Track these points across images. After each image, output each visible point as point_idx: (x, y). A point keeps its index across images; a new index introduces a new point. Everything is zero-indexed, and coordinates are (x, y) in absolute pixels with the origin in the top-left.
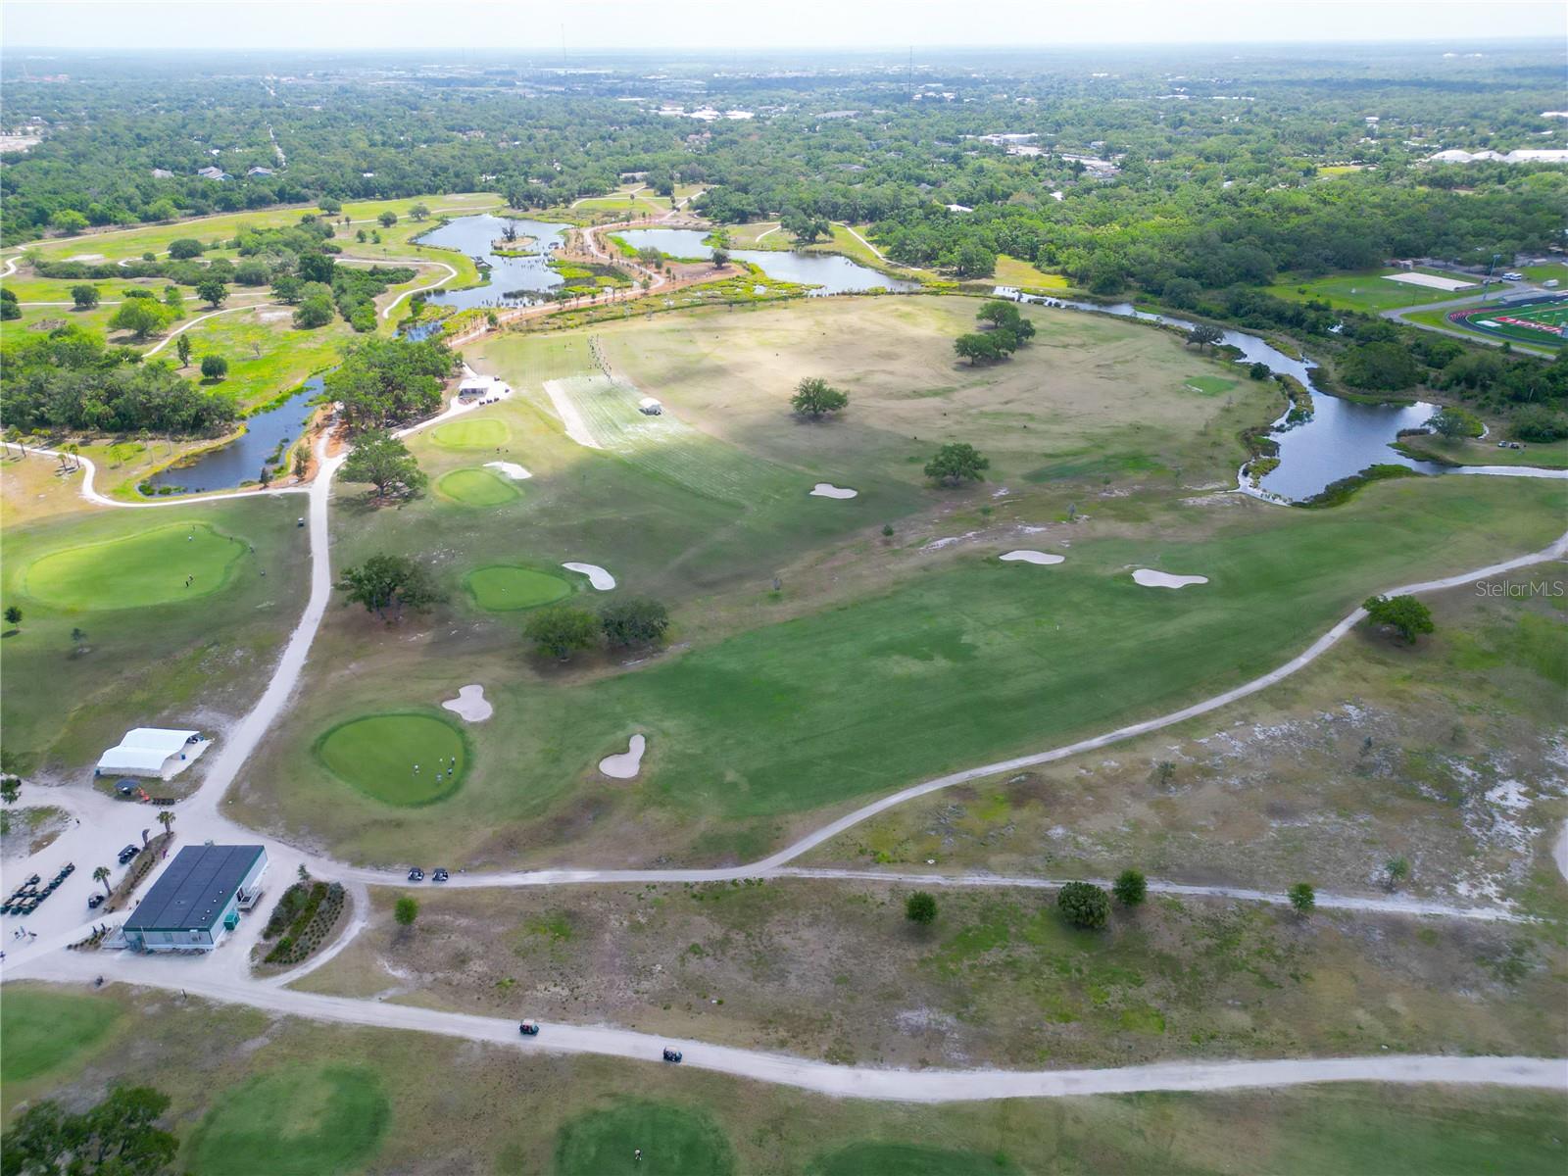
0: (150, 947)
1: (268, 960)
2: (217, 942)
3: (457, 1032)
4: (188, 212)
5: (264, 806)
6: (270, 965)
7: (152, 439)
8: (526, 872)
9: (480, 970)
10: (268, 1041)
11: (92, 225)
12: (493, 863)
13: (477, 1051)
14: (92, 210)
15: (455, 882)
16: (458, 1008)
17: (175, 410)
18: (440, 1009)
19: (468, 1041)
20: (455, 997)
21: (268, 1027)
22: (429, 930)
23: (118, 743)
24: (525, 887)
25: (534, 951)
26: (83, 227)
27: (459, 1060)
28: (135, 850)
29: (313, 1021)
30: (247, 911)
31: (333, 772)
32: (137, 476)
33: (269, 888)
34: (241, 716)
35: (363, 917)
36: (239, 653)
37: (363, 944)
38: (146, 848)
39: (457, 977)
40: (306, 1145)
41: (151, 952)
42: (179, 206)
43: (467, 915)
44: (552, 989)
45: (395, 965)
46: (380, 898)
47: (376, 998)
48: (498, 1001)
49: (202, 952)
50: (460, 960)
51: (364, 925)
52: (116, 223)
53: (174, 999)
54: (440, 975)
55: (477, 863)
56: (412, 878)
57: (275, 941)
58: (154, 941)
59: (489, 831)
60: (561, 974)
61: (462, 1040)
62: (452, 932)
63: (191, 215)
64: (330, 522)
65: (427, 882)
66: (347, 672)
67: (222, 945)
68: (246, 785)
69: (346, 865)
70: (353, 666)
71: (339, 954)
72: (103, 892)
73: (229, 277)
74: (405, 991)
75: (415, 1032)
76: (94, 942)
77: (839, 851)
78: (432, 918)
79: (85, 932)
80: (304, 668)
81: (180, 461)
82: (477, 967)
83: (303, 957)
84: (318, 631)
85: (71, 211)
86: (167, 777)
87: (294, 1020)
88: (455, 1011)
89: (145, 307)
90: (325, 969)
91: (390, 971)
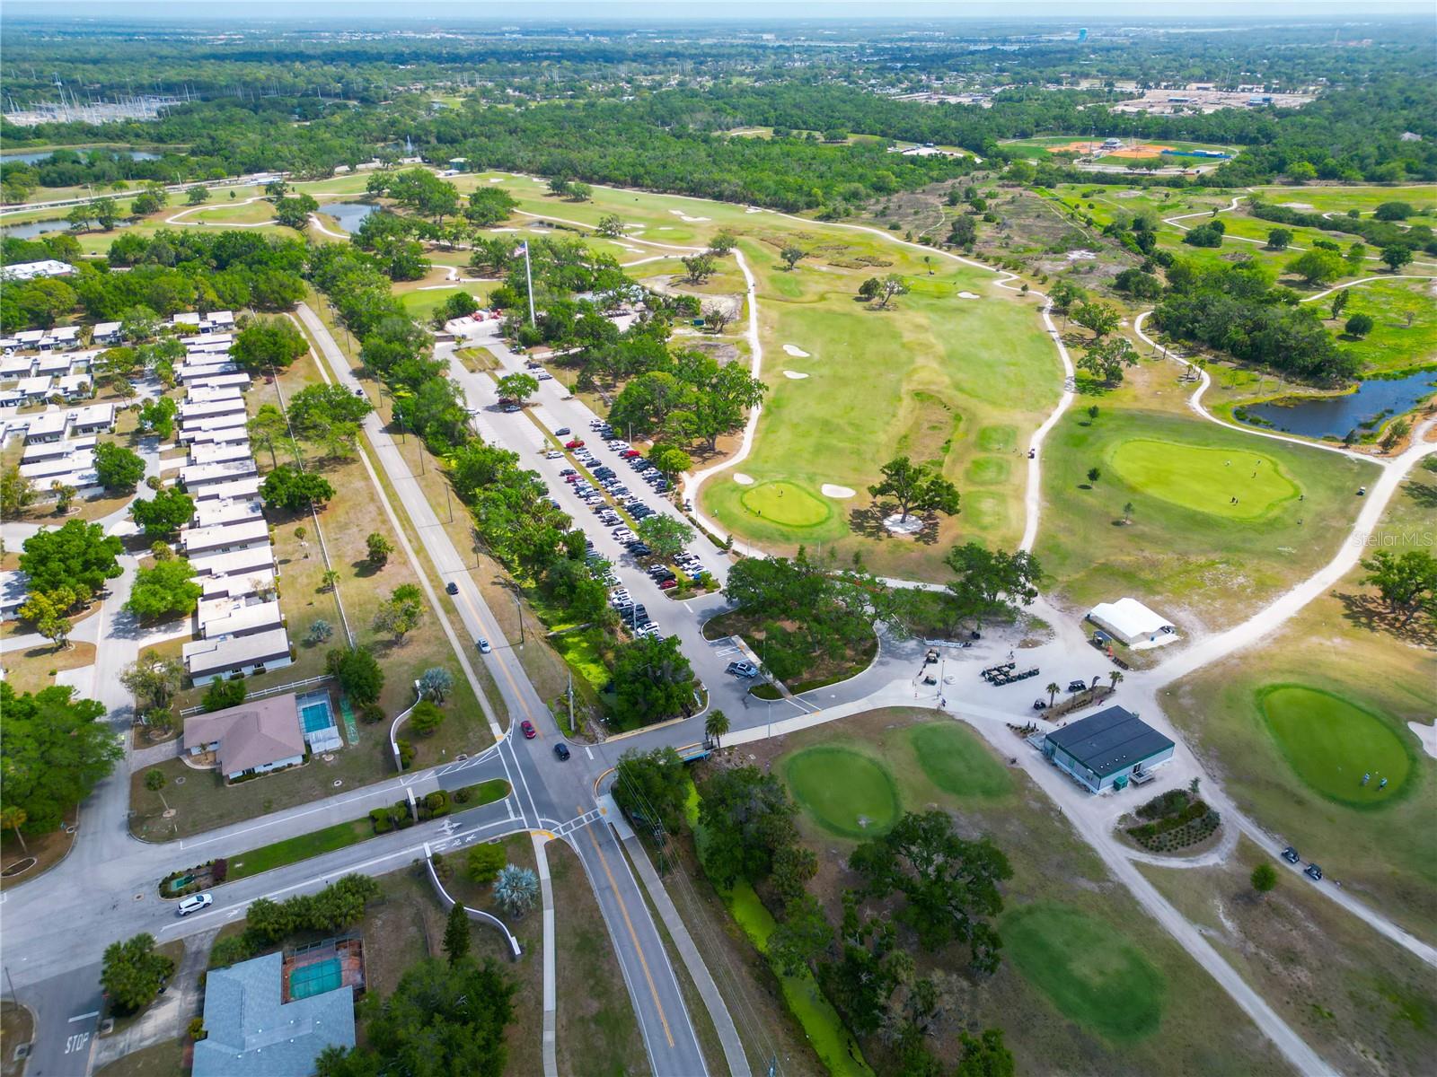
0: (1056, 761)
1: (1130, 832)
2: (1101, 791)
3: (1252, 1013)
4: (1416, 176)
5: (1193, 713)
6: (1130, 838)
7: (1269, 374)
8: (1408, 932)
9: (1304, 979)
10: (1097, 890)
11: (1318, 178)
12: (1375, 899)
13: (1260, 1043)
14: (1326, 165)
15: (1324, 887)
16: (1263, 993)
17: (1303, 353)
18: (1247, 981)
19: (1257, 1028)
20: (1268, 985)
21: (1104, 880)
22: (1275, 910)
23: (1113, 602)
24: (1398, 945)
25: (1372, 1009)
26: (1310, 178)
27: (1239, 1036)
28: (1083, 687)
29: (1138, 903)
30: (1136, 784)
31: (1266, 721)
32: (1240, 401)
33: (1161, 778)
34: (1214, 631)
35: (1224, 856)
36: (1241, 579)
37: (1209, 875)
38: (1091, 690)
39: (1278, 968)
40: (1082, 987)
41: (1055, 765)
42: (1409, 170)
43: (1319, 924)
44: (1371, 1058)
45: (1229, 915)
46: (1246, 850)
47: (1198, 927)
48: (1305, 1020)
49: (1088, 790)
50: (1290, 957)
51: (1221, 862)
52: (1340, 178)
53: (1052, 809)
54: (1263, 954)
55: (1357, 886)
56: (1285, 855)
57: (1143, 822)
58: (1061, 758)
59: (1389, 868)
60: (1390, 1053)
61: (1251, 1022)
62: (1296, 927)
63: (1421, 180)
64: (1391, 501)
65: (1298, 869)
66: (1329, 643)
67: (1104, 796)
68: (1188, 688)
69: (1233, 804)
70: (1337, 641)
71: (1187, 870)
72: (1048, 703)
73: (1421, 244)
74: (1224, 941)
75: (1214, 980)
76: (1024, 732)
78: (1282, 900)
79: (1021, 721)
80: (1290, 620)
81: (1281, 400)
82: (1302, 975)
83: (1157, 849)
84: (1322, 594)
85: (1306, 163)
86: (1133, 647)
87: (1123, 890)
88: (1259, 994)
89: (1324, 258)
90: (1171, 873)
91: (1221, 916)
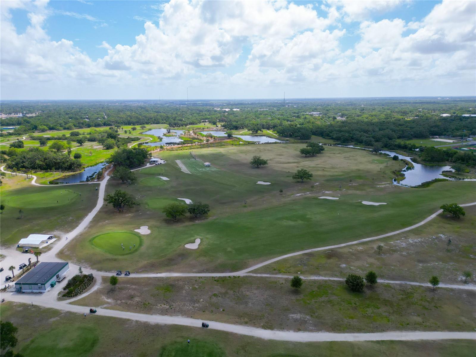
0: (23, 291)
1: (64, 296)
2: (47, 290)
3: (127, 318)
4: (77, 127)
5: (71, 255)
6: (64, 297)
7: (56, 172)
8: (157, 273)
9: (138, 300)
10: (59, 318)
11: (49, 130)
12: (146, 271)
13: (134, 323)
14: (50, 126)
15: (132, 276)
16: (128, 311)
17: (64, 163)
18: (122, 311)
19: (131, 320)
20: (128, 308)
21: (60, 314)
22: (121, 289)
23: (27, 238)
24: (156, 277)
25: (158, 295)
26: (47, 130)
27: (127, 326)
28: (25, 265)
29: (76, 313)
30: (59, 282)
31: (95, 246)
32: (49, 180)
33: (68, 276)
34: (68, 233)
35: (99, 285)
36: (71, 218)
37: (97, 292)
38: (29, 265)
39: (129, 302)
40: (67, 350)
41: (24, 293)
42: (75, 126)
43: (135, 285)
44: (163, 306)
45: (108, 298)
46: (104, 279)
47: (100, 307)
48: (143, 309)
49: (41, 293)
50: (131, 297)
51: (99, 287)
52: (56, 130)
53: (29, 306)
54: (123, 301)
55: (140, 271)
56: (117, 274)
57: (67, 291)
58: (25, 288)
59: (146, 262)
60: (167, 302)
61: (129, 320)
62: (129, 289)
63: (79, 128)
64: (106, 189)
65: (123, 275)
66: (105, 223)
67: (49, 291)
68: (66, 250)
69: (96, 270)
70: (106, 221)
71: (89, 295)
72: (12, 276)
73: (86, 139)
74: (110, 306)
75: (112, 317)
76: (4, 290)
77: (266, 269)
78: (122, 285)
79: (3, 287)
80: (91, 222)
81: (63, 177)
82: (137, 299)
83: (76, 295)
84: (97, 213)
85: (43, 126)
86: (41, 247)
87: (70, 313)
88: (127, 311)
89: (60, 143)
90: (83, 299)
91: (106, 300)
